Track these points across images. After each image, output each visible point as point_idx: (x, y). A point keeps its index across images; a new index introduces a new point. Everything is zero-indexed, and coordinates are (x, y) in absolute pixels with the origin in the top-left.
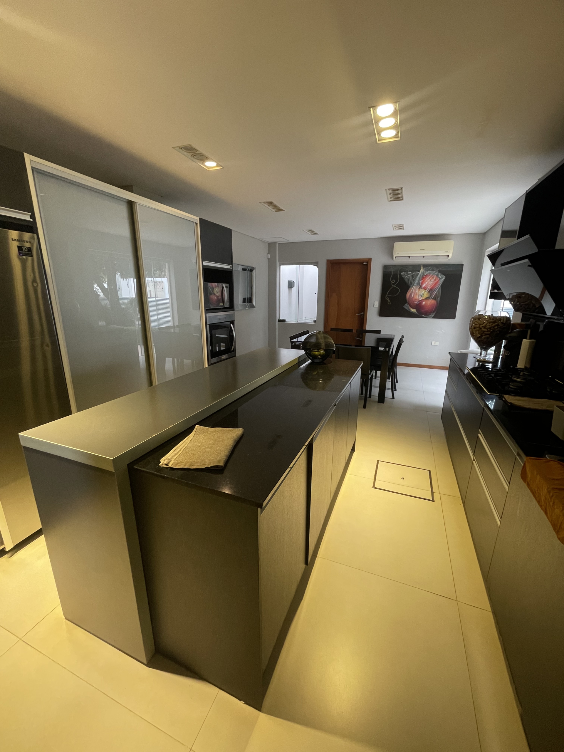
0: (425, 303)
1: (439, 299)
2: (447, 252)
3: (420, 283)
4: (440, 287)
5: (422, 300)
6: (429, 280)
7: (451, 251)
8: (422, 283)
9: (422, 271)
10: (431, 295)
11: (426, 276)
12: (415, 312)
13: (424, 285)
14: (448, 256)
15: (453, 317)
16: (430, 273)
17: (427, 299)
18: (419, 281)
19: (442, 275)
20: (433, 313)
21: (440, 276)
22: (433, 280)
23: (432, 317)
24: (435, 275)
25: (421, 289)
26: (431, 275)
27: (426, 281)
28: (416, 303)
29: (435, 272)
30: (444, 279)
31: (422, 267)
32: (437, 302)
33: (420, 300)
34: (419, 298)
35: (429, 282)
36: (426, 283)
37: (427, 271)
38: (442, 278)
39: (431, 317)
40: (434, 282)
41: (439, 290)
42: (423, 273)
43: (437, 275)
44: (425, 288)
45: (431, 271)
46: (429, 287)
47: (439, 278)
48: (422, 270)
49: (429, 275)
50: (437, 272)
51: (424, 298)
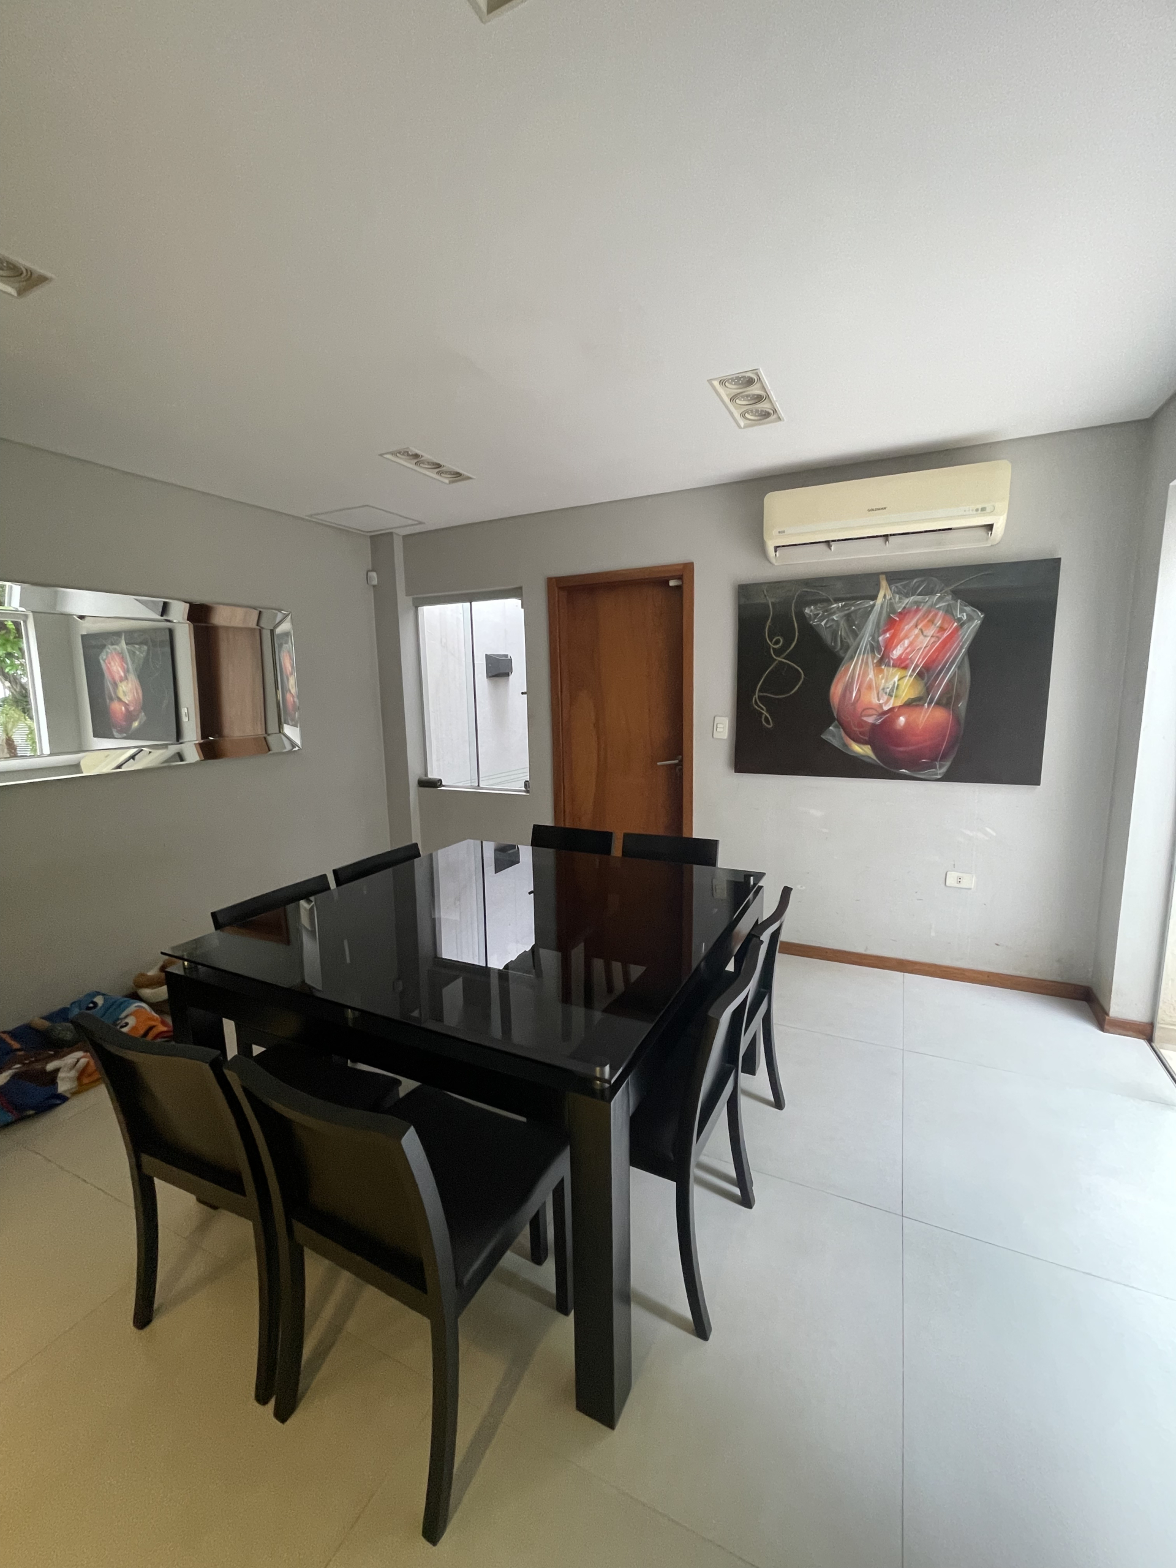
0: (907, 722)
1: (962, 705)
2: (983, 509)
3: (882, 644)
4: (963, 659)
5: (891, 710)
6: (916, 631)
7: (1003, 506)
8: (889, 645)
9: (885, 596)
10: (928, 689)
11: (904, 614)
12: (869, 757)
13: (896, 653)
14: (990, 527)
15: (1033, 778)
16: (917, 603)
17: (910, 704)
18: (874, 638)
19: (968, 609)
20: (944, 757)
21: (962, 611)
22: (931, 631)
23: (939, 777)
24: (939, 609)
25: (888, 665)
26: (924, 608)
27: (906, 637)
28: (870, 720)
29: (940, 599)
30: (977, 623)
31: (884, 583)
32: (956, 719)
33: (886, 708)
34: (881, 702)
35: (917, 636)
36: (907, 642)
37: (907, 595)
38: (970, 619)
39: (936, 774)
40: (939, 638)
41: (959, 667)
42: (891, 606)
43: (949, 611)
44: (902, 664)
45: (919, 595)
46: (918, 660)
47: (959, 620)
48: (885, 593)
49: (917, 611)
50: (949, 597)
51: (899, 703)
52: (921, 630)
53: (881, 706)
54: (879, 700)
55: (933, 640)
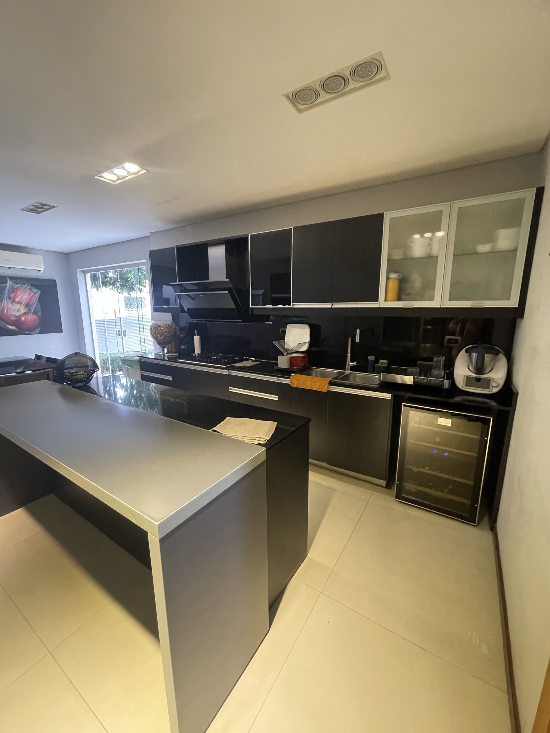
0: (25, 319)
1: (40, 314)
2: (38, 266)
3: (12, 297)
4: (37, 302)
5: (19, 316)
6: (22, 294)
7: (43, 266)
8: (14, 297)
9: (10, 283)
10: (29, 310)
11: (17, 289)
12: (15, 329)
13: (17, 300)
14: (40, 271)
15: (61, 331)
16: (21, 286)
17: (24, 314)
18: (9, 295)
19: (36, 289)
20: (38, 328)
21: (34, 290)
22: (27, 294)
23: (38, 333)
24: (28, 289)
25: (15, 303)
26: (23, 288)
27: (19, 295)
28: (13, 319)
29: (27, 286)
30: (39, 293)
31: (9, 280)
32: (39, 317)
33: (17, 315)
34: (15, 313)
35: (23, 295)
36: (20, 297)
37: (17, 284)
38: (37, 292)
39: (37, 332)
40: (29, 296)
41: (37, 304)
42: (12, 286)
43: (31, 289)
44: (20, 303)
45: (21, 284)
46: (24, 302)
47: (34, 292)
48: (9, 283)
49: (21, 288)
50: (30, 286)
51: (21, 314)
52: (24, 294)
53: (16, 314)
54: (14, 312)
55: (28, 297)
